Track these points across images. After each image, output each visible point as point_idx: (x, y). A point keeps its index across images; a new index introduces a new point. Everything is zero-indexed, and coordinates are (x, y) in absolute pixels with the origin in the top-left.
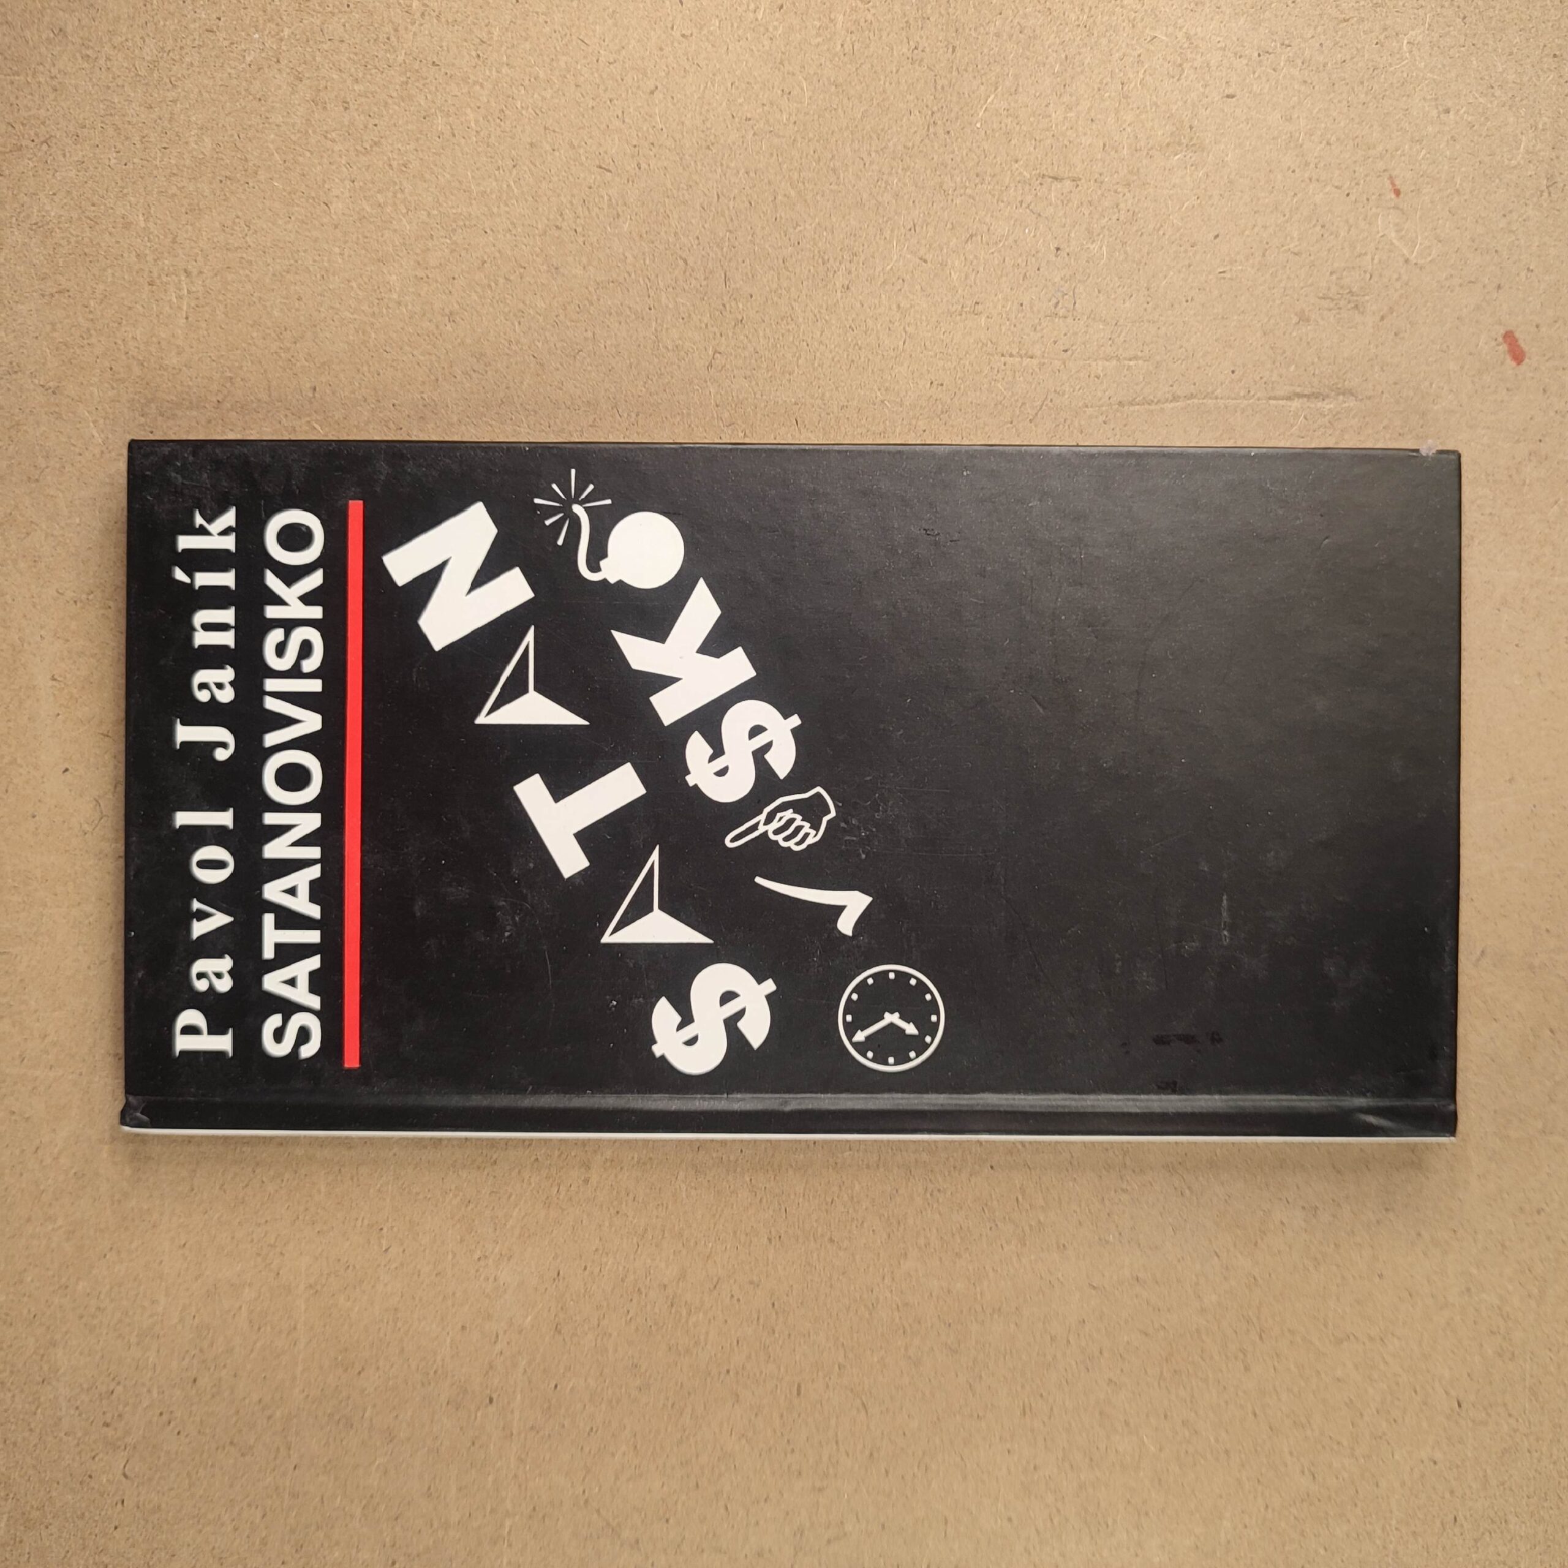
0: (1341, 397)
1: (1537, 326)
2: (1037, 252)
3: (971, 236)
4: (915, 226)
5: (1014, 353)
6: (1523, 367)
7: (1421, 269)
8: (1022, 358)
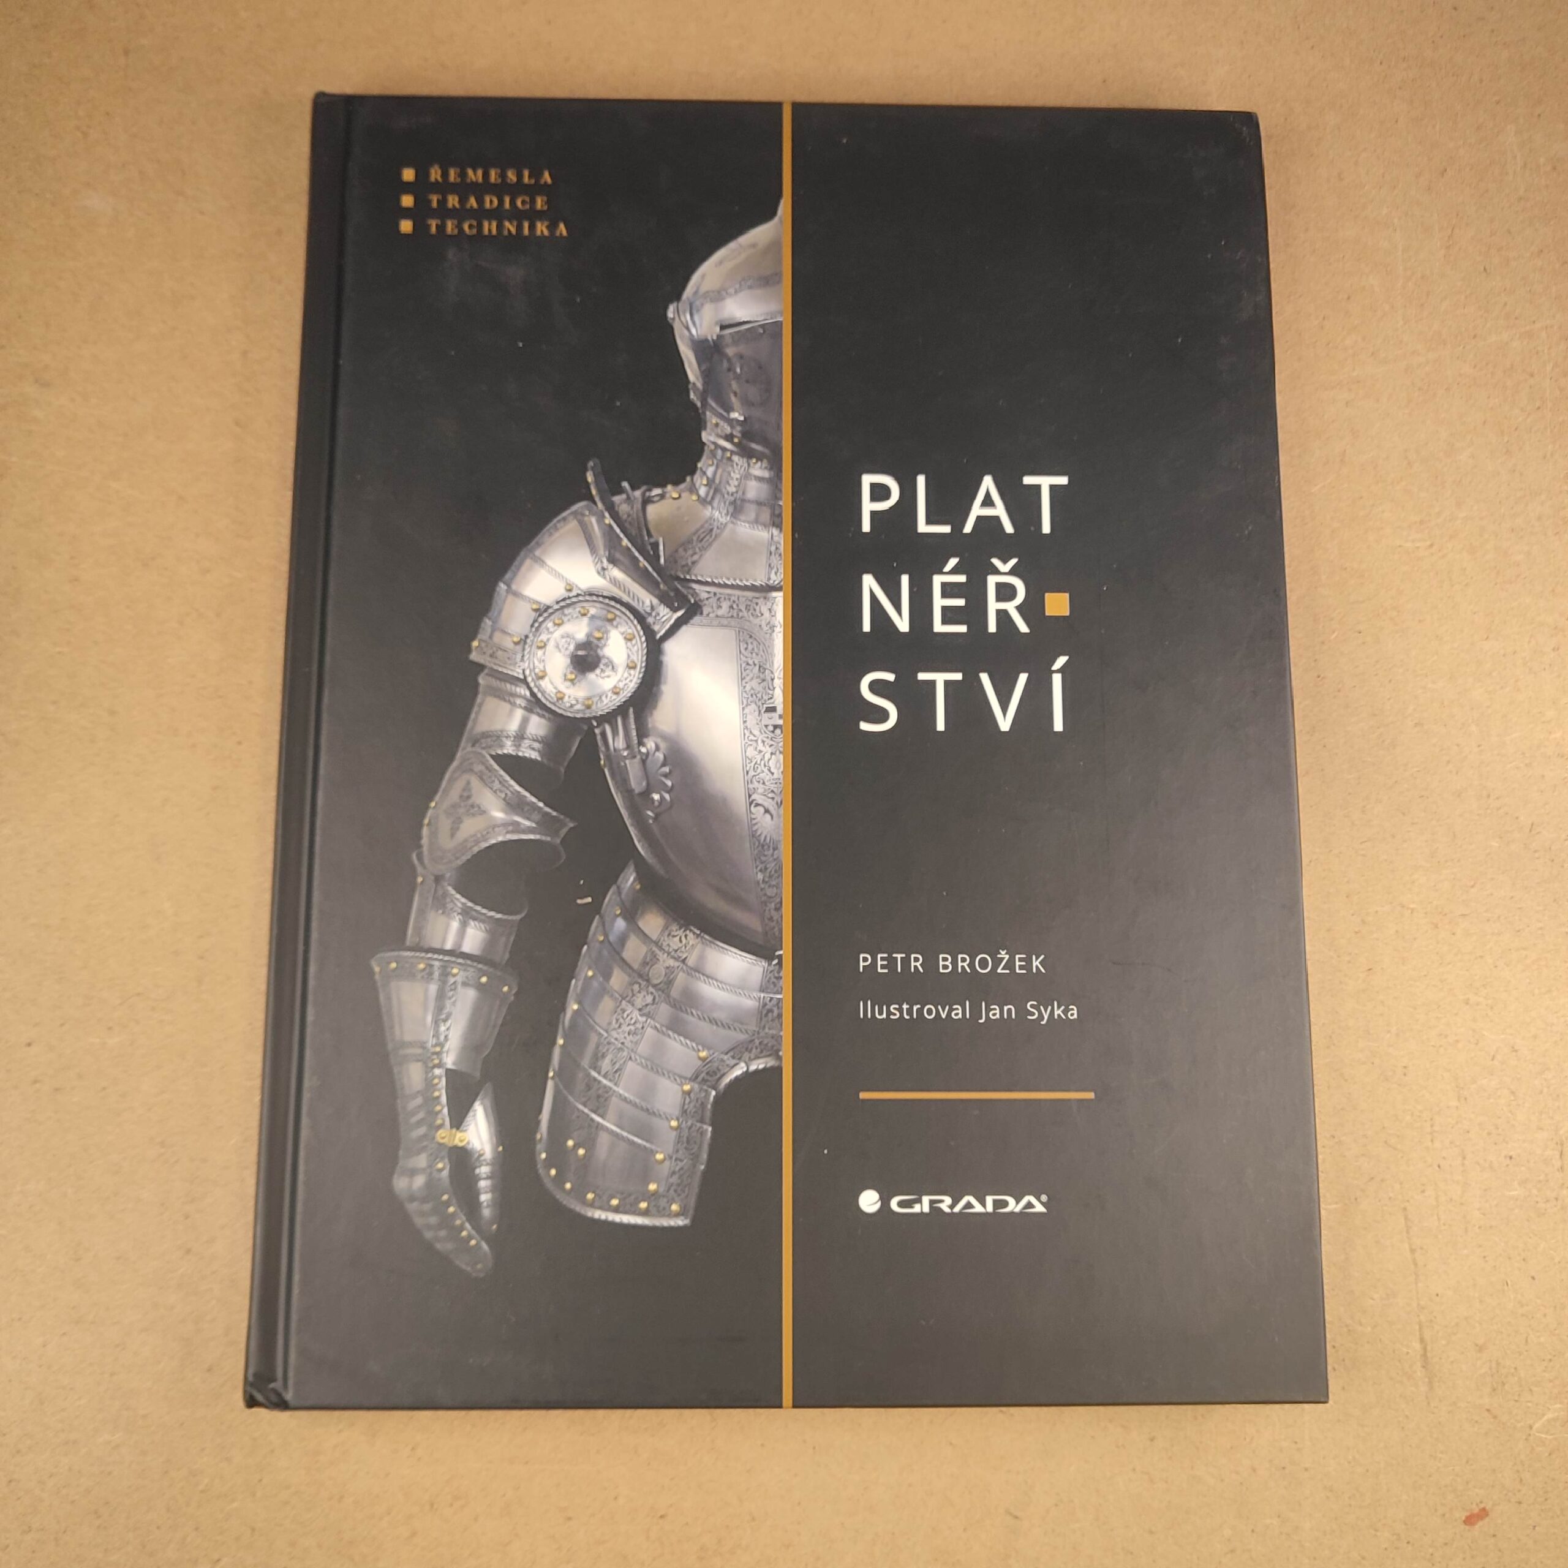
0: (1427, 1380)
1: (1494, 1536)
2: (1507, 1143)
3: (1513, 1093)
4: (1516, 1051)
5: (1436, 1128)
6: (1463, 1526)
7: (1526, 1439)
8: (1431, 1133)
